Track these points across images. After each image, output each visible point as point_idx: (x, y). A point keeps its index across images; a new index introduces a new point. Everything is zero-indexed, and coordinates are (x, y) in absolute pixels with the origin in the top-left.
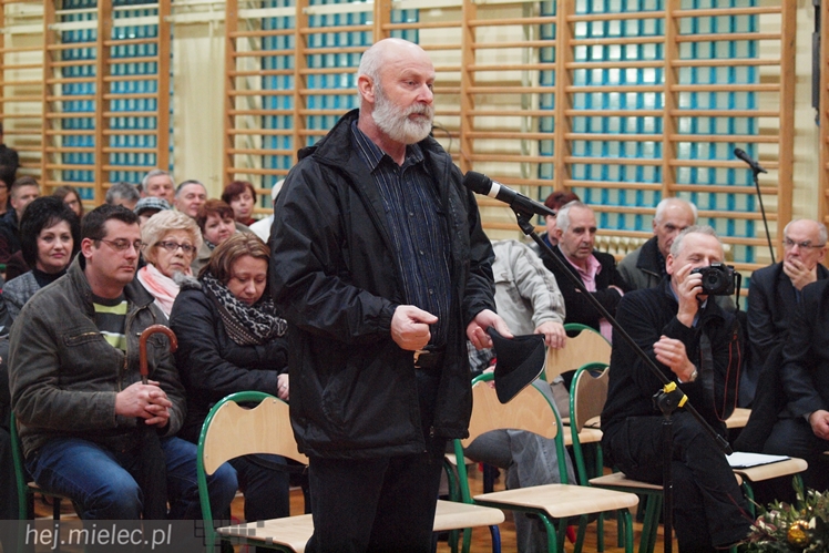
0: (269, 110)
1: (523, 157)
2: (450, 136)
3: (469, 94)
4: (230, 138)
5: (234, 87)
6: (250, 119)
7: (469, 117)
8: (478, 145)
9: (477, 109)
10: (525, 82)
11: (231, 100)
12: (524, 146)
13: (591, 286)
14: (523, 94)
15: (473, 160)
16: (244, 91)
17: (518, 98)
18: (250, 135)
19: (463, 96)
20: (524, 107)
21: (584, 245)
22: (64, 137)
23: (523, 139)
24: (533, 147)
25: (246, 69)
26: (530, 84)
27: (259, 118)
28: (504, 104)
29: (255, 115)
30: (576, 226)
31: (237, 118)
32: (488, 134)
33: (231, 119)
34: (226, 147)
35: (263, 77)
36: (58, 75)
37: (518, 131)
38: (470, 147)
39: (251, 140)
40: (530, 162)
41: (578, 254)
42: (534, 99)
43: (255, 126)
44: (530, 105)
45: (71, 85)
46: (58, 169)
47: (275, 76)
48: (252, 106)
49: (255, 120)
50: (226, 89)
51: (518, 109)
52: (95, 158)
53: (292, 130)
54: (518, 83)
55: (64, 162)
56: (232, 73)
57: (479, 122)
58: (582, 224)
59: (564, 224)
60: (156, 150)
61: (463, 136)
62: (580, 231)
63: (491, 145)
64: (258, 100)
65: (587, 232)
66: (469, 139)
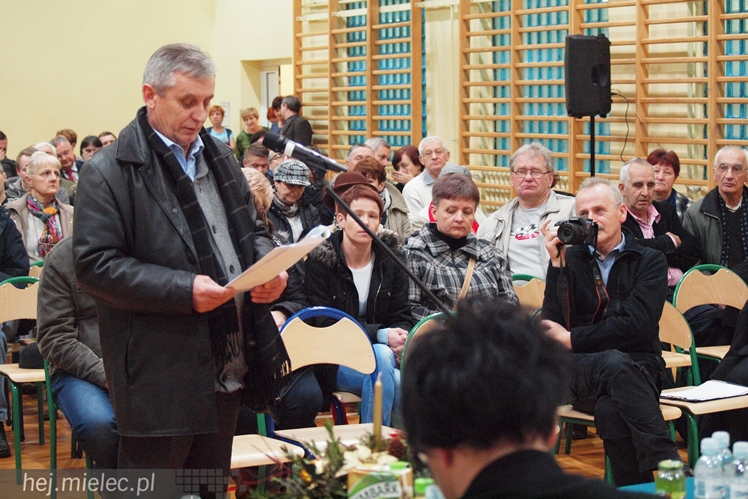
0: (499, 82)
1: (690, 119)
2: (628, 102)
3: (643, 64)
4: (466, 107)
5: (468, 62)
6: (483, 90)
7: (644, 85)
8: (651, 109)
9: (651, 77)
10: (691, 53)
11: (466, 73)
12: (690, 109)
13: (648, 233)
14: (689, 62)
15: (648, 123)
16: (478, 65)
17: (684, 67)
18: (483, 103)
19: (638, 66)
20: (690, 75)
21: (642, 198)
22: (349, 107)
23: (689, 103)
24: (699, 110)
25: (479, 47)
26: (694, 55)
27: (491, 89)
28: (674, 73)
29: (487, 86)
30: (635, 181)
31: (472, 89)
32: (659, 99)
33: (466, 90)
34: (461, 114)
35: (494, 53)
36: (344, 55)
37: (686, 96)
38: (646, 111)
39: (485, 108)
40: (696, 124)
41: (638, 207)
42: (699, 68)
43: (488, 95)
44: (695, 73)
45: (354, 63)
46: (345, 135)
47: (503, 51)
48: (485, 78)
49: (488, 90)
50: (461, 64)
51: (685, 77)
52: (366, 125)
53: (507, 99)
54: (685, 54)
55: (350, 129)
56: (466, 50)
57: (651, 88)
58: (640, 179)
59: (625, 179)
60: (410, 117)
61: (638, 102)
62: (639, 185)
63: (664, 109)
64: (490, 73)
65: (646, 187)
66: (644, 104)
